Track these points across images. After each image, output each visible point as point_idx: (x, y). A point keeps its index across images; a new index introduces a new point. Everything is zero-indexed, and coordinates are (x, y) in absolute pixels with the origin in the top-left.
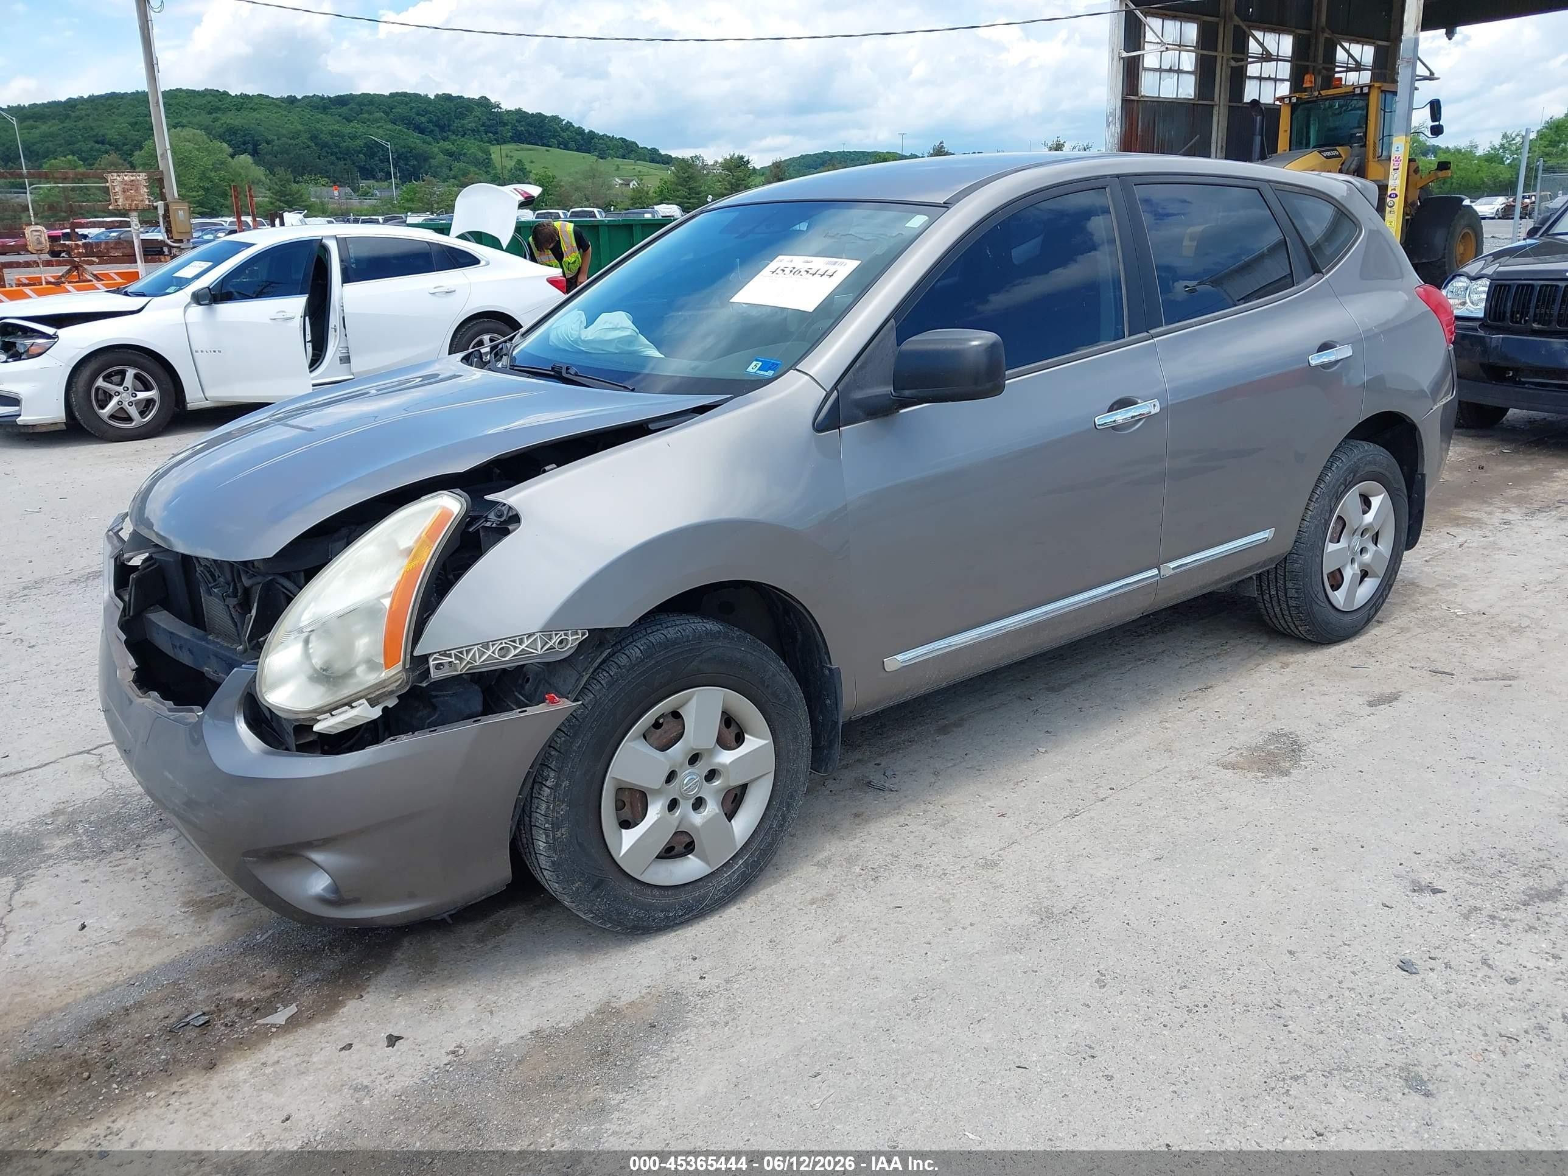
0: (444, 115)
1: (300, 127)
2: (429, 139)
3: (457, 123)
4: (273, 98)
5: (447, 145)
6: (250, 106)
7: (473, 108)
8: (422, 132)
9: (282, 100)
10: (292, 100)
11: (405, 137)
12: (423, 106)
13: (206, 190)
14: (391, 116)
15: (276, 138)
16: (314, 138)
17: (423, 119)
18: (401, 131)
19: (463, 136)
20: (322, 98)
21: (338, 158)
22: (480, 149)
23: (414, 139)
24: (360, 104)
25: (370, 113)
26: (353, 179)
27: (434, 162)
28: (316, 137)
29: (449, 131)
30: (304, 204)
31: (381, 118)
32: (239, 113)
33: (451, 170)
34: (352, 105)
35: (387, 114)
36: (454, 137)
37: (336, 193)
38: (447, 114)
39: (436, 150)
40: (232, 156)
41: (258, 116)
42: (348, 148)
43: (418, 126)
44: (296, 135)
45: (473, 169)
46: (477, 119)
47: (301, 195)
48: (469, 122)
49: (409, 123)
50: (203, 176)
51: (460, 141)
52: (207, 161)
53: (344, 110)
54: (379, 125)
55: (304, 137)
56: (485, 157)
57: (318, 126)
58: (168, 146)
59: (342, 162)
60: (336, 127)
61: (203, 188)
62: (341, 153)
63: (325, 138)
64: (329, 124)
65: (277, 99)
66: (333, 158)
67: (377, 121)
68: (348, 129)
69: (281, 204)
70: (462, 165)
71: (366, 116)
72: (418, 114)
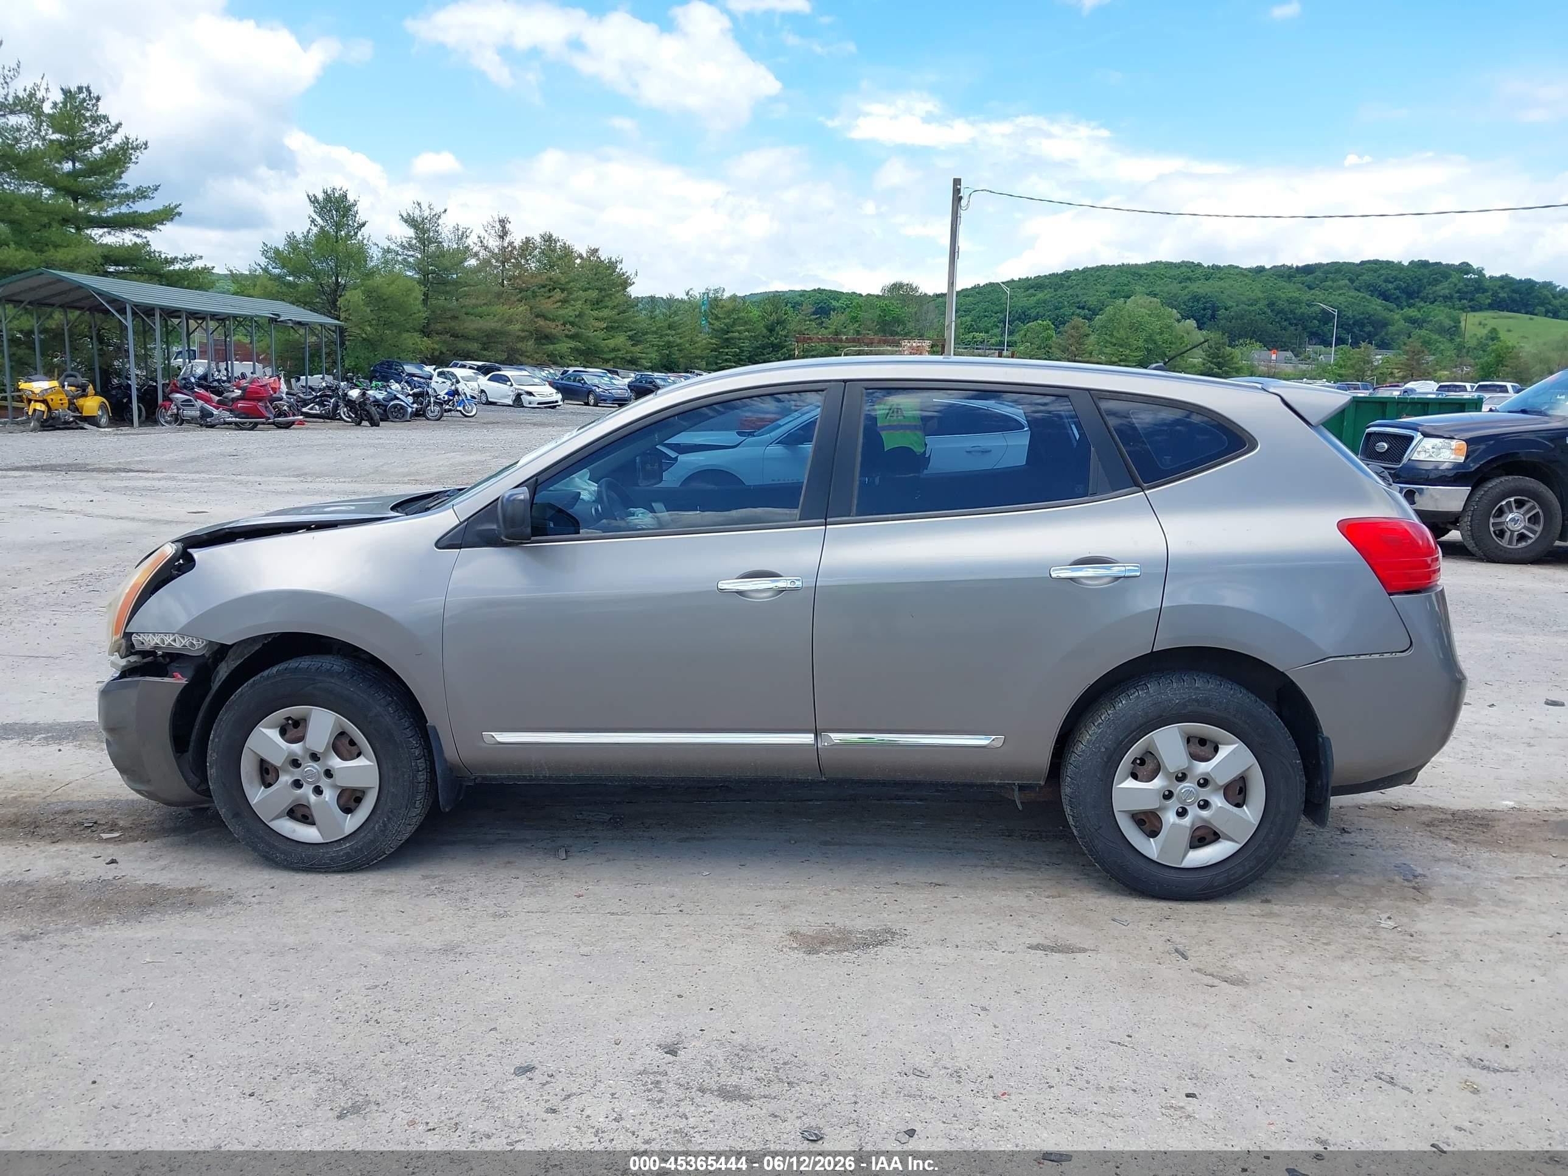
0: (1414, 282)
1: (1260, 295)
2: (1392, 306)
3: (1429, 290)
4: (1242, 269)
5: (1412, 312)
6: (1219, 276)
7: (1451, 275)
8: (1386, 299)
9: (1250, 270)
10: (1260, 270)
11: (1366, 303)
12: (1394, 273)
13: (1149, 351)
14: (1356, 284)
15: (1234, 304)
16: (1271, 305)
17: (1390, 286)
18: (1363, 298)
19: (1432, 303)
20: (1291, 268)
21: (1290, 324)
22: (1449, 317)
23: (1376, 306)
24: (1327, 272)
25: (1333, 280)
26: (1300, 344)
27: (1392, 329)
28: (1274, 304)
29: (1418, 297)
30: (1233, 366)
31: (1345, 285)
32: (1207, 282)
33: (1410, 337)
34: (1318, 273)
35: (1352, 281)
36: (1422, 304)
37: (1274, 357)
38: (1419, 280)
39: (1397, 317)
40: (1179, 321)
41: (1223, 285)
42: (1303, 314)
43: (1384, 292)
44: (1255, 302)
45: (1435, 337)
46: (1452, 285)
47: (1233, 358)
48: (1443, 289)
49: (1375, 290)
50: (1150, 339)
51: (1427, 307)
52: (1157, 325)
53: (1310, 278)
54: (1341, 292)
55: (1262, 304)
56: (1453, 324)
57: (1278, 293)
58: (954, 319)
59: (1293, 328)
60: (1297, 294)
61: (1147, 349)
62: (1295, 319)
63: (1281, 304)
64: (1291, 291)
65: (1246, 269)
66: (1285, 323)
67: (1340, 288)
68: (1307, 296)
69: (1212, 366)
70: (1423, 332)
71: (1329, 283)
72: (1386, 281)
